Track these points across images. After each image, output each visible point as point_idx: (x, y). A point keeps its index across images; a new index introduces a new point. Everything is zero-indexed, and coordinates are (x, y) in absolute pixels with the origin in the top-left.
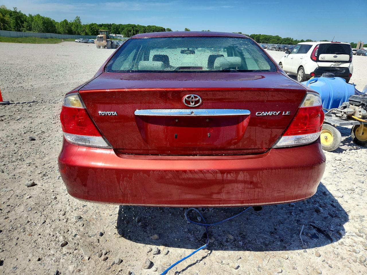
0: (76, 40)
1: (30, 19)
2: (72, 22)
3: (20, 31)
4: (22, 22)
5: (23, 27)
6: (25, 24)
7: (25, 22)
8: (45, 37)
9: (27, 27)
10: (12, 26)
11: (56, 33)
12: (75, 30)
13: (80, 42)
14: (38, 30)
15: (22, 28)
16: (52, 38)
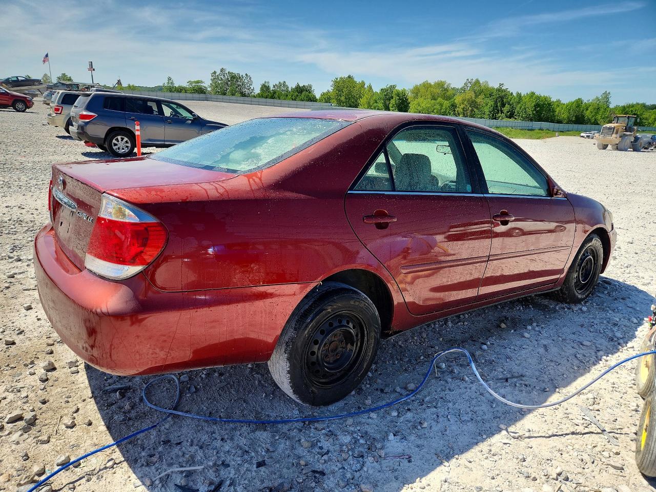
0: (582, 134)
1: (517, 100)
2: (591, 101)
3: (495, 119)
4: (503, 105)
5: (502, 112)
6: (507, 108)
7: (507, 105)
8: (530, 128)
9: (508, 112)
10: (487, 110)
11: (552, 121)
12: (590, 117)
13: (588, 137)
14: (522, 117)
15: (500, 114)
16: (541, 129)
